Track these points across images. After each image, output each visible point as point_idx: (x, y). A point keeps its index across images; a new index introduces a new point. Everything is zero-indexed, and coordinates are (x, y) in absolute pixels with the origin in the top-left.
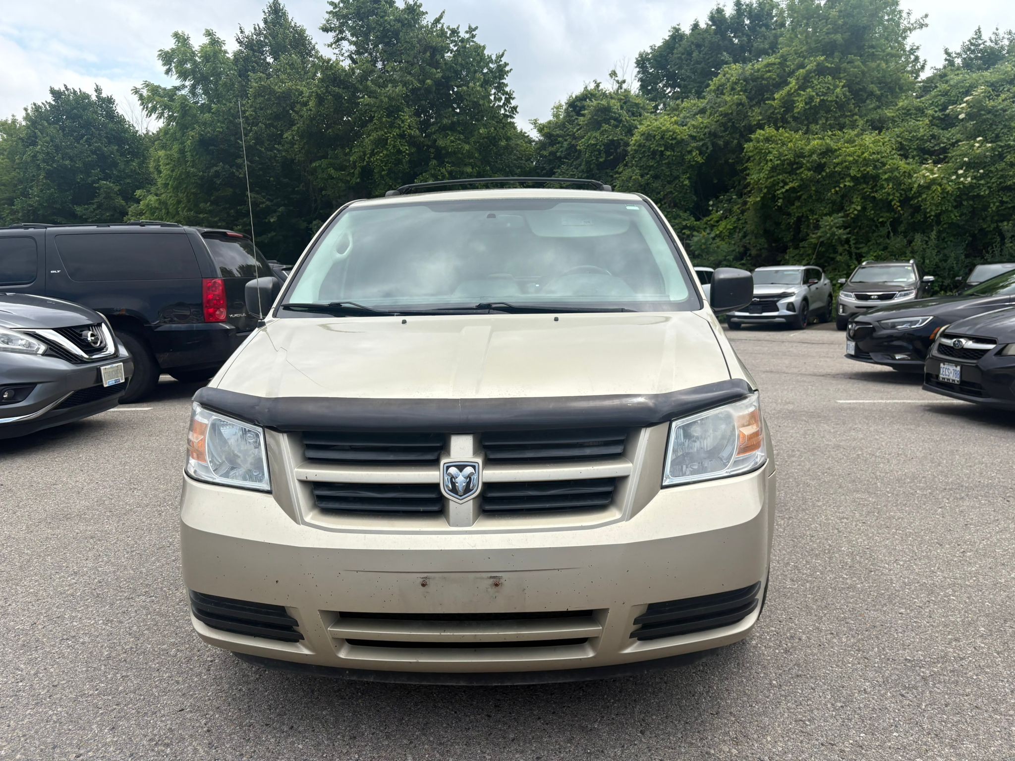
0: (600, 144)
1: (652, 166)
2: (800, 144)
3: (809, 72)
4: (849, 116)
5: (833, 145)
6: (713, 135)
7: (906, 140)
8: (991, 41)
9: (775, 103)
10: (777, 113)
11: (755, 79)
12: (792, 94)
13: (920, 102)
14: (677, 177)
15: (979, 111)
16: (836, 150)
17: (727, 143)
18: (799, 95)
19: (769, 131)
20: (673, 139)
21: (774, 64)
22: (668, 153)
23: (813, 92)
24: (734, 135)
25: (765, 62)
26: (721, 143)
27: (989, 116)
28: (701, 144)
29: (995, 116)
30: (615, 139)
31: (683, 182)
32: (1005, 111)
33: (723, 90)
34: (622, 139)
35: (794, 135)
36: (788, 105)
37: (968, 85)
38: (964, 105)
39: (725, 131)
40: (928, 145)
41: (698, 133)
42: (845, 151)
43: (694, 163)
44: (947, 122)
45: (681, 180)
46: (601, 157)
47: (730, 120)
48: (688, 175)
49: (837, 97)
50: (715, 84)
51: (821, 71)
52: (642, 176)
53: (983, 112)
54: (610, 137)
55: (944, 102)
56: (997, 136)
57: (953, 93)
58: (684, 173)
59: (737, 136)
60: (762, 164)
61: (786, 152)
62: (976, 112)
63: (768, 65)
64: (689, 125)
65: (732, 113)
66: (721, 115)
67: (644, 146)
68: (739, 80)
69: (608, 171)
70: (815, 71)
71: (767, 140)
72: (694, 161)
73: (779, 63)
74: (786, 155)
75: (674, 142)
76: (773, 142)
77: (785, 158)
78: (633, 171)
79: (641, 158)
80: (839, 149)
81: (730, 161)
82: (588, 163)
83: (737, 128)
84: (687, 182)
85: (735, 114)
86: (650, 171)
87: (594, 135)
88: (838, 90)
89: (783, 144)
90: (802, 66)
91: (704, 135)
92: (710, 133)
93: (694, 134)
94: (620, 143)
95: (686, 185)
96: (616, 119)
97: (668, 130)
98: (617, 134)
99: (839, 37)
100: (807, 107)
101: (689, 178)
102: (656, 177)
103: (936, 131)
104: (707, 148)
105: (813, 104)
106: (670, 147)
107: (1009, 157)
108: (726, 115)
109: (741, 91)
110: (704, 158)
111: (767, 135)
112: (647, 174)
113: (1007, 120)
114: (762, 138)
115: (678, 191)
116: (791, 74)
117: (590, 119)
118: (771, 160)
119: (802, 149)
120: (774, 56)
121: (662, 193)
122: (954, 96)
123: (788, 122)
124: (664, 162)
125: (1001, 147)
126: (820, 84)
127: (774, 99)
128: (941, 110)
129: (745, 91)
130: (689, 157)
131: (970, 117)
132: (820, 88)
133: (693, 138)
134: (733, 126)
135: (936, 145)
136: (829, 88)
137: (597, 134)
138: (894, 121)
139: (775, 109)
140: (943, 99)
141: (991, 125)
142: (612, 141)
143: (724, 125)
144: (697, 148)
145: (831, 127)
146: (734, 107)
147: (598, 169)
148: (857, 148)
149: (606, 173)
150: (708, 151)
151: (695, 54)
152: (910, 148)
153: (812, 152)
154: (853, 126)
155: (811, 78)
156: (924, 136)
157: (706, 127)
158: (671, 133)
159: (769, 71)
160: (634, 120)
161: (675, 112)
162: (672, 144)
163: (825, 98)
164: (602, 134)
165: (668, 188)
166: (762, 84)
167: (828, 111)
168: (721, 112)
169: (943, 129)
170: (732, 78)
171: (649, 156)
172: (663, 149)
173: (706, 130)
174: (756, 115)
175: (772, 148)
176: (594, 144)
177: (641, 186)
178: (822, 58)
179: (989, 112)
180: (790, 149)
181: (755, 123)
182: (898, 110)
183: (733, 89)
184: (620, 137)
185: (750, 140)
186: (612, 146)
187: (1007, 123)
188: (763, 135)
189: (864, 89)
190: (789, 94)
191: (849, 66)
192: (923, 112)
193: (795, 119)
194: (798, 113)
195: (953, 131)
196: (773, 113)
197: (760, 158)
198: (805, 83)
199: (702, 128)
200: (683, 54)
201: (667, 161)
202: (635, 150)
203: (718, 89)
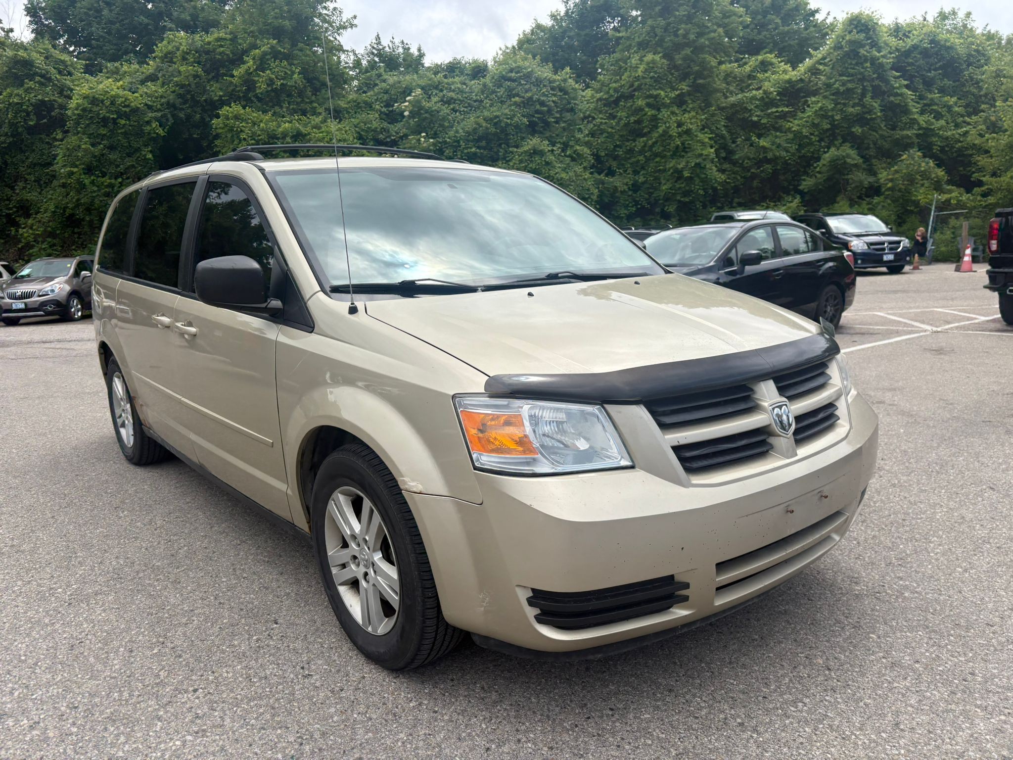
0: (27, 103)
1: (104, 135)
2: (273, 125)
3: (265, 54)
4: (307, 103)
5: (303, 130)
6: (170, 105)
7: (363, 130)
8: (390, 48)
9: (235, 80)
10: (239, 91)
11: (207, 52)
12: (251, 73)
13: (367, 97)
14: (138, 150)
15: (419, 110)
16: (306, 135)
17: (188, 117)
18: (259, 76)
19: (236, 108)
20: (125, 106)
21: (225, 39)
22: (123, 122)
23: (272, 74)
24: (195, 109)
25: (216, 35)
26: (182, 115)
27: (427, 115)
28: (159, 114)
29: (432, 115)
30: (46, 99)
31: (145, 155)
32: (438, 112)
33: (172, 58)
34: (54, 100)
35: (262, 116)
36: (249, 83)
37: (404, 86)
38: (407, 104)
39: (184, 103)
40: (381, 136)
41: (154, 102)
42: (315, 137)
43: (155, 135)
44: (393, 117)
45: (144, 153)
46: (31, 120)
47: (189, 92)
48: (150, 149)
49: (296, 83)
50: (161, 50)
51: (276, 55)
52: (93, 145)
53: (422, 112)
54: (40, 97)
55: (387, 100)
56: (435, 134)
57: (393, 92)
58: (146, 146)
59: (199, 110)
60: (235, 143)
61: (259, 132)
62: (417, 110)
63: (219, 39)
64: (140, 92)
65: (189, 85)
66: (177, 85)
67: (91, 111)
68: (191, 51)
69: (43, 136)
70: (270, 53)
71: (237, 117)
72: (155, 133)
73: (231, 40)
74: (259, 136)
75: (127, 110)
76: (243, 120)
77: (260, 138)
78: (81, 139)
79: (88, 125)
80: (309, 134)
81: (195, 136)
82: (12, 125)
83: (198, 102)
84: (150, 156)
85: (193, 86)
86: (102, 140)
87: (16, 92)
88: (296, 76)
89: (254, 124)
90: (255, 47)
91: (162, 105)
92: (168, 103)
93: (150, 103)
94: (53, 105)
95: (149, 159)
96: (42, 76)
97: (117, 96)
98: (49, 94)
99: (287, 23)
100: (269, 89)
101: (151, 152)
102: (112, 148)
103: (385, 125)
104: (167, 120)
105: (274, 87)
106: (127, 116)
107: (447, 151)
108: (182, 86)
109: (195, 62)
110: (166, 130)
111: (235, 112)
112: (100, 144)
113: (440, 120)
114: (230, 115)
115: (141, 165)
116: (245, 52)
117: (7, 72)
118: (245, 139)
119: (274, 130)
120: (224, 30)
121: (121, 166)
122: (394, 95)
123: (252, 102)
124: (120, 131)
125: (440, 143)
126: (277, 68)
127: (233, 76)
128: (385, 106)
129: (199, 63)
130: (148, 128)
131: (413, 115)
132: (278, 72)
133: (149, 107)
134: (193, 97)
135: (387, 137)
136: (286, 73)
137: (21, 91)
138: (348, 113)
139: (236, 86)
140: (386, 97)
141: (430, 123)
142: (43, 102)
143: (180, 96)
144: (157, 119)
145: (295, 111)
146: (191, 79)
147: (29, 134)
148: (325, 134)
149: (41, 138)
150: (169, 123)
151: (105, 12)
152: (367, 138)
153: (285, 135)
154: (315, 113)
155: (268, 60)
156: (376, 128)
157: (162, 97)
158: (123, 99)
159: (222, 46)
160: (65, 80)
161: (115, 76)
162: (125, 112)
163: (285, 82)
164: (27, 91)
165: (129, 162)
166: (215, 58)
167: (289, 95)
168: (177, 82)
169: (389, 123)
170: (182, 48)
171: (98, 122)
172: (115, 116)
173: (162, 100)
174: (216, 91)
175: (243, 126)
176: (18, 103)
177: (95, 157)
178: (275, 42)
179: (427, 112)
180: (262, 130)
181: (217, 98)
182: (349, 102)
183: (184, 59)
184: (52, 98)
185: (218, 116)
186: (43, 108)
187: (442, 123)
188: (232, 113)
189: (317, 79)
190: (248, 73)
191: (300, 53)
192: (371, 107)
193: (260, 100)
194: (261, 94)
195: (399, 125)
196: (233, 90)
197: (232, 136)
198: (262, 65)
199: (157, 98)
200: (90, 9)
201: (123, 130)
202: (78, 115)
203: (166, 56)
